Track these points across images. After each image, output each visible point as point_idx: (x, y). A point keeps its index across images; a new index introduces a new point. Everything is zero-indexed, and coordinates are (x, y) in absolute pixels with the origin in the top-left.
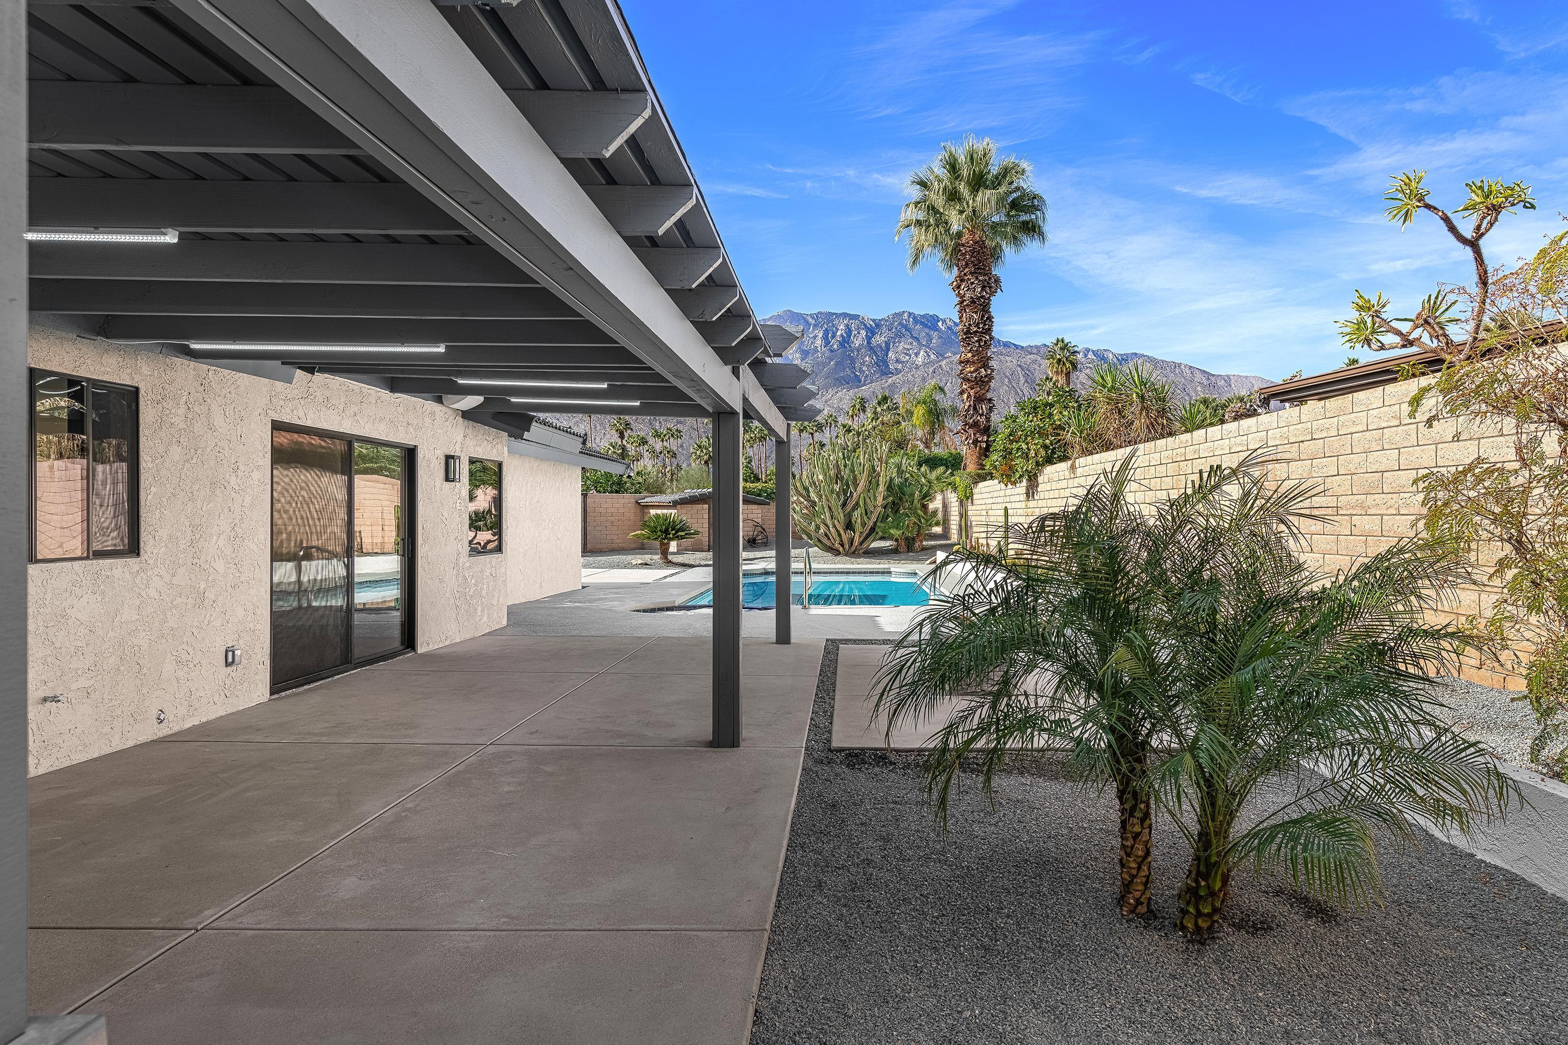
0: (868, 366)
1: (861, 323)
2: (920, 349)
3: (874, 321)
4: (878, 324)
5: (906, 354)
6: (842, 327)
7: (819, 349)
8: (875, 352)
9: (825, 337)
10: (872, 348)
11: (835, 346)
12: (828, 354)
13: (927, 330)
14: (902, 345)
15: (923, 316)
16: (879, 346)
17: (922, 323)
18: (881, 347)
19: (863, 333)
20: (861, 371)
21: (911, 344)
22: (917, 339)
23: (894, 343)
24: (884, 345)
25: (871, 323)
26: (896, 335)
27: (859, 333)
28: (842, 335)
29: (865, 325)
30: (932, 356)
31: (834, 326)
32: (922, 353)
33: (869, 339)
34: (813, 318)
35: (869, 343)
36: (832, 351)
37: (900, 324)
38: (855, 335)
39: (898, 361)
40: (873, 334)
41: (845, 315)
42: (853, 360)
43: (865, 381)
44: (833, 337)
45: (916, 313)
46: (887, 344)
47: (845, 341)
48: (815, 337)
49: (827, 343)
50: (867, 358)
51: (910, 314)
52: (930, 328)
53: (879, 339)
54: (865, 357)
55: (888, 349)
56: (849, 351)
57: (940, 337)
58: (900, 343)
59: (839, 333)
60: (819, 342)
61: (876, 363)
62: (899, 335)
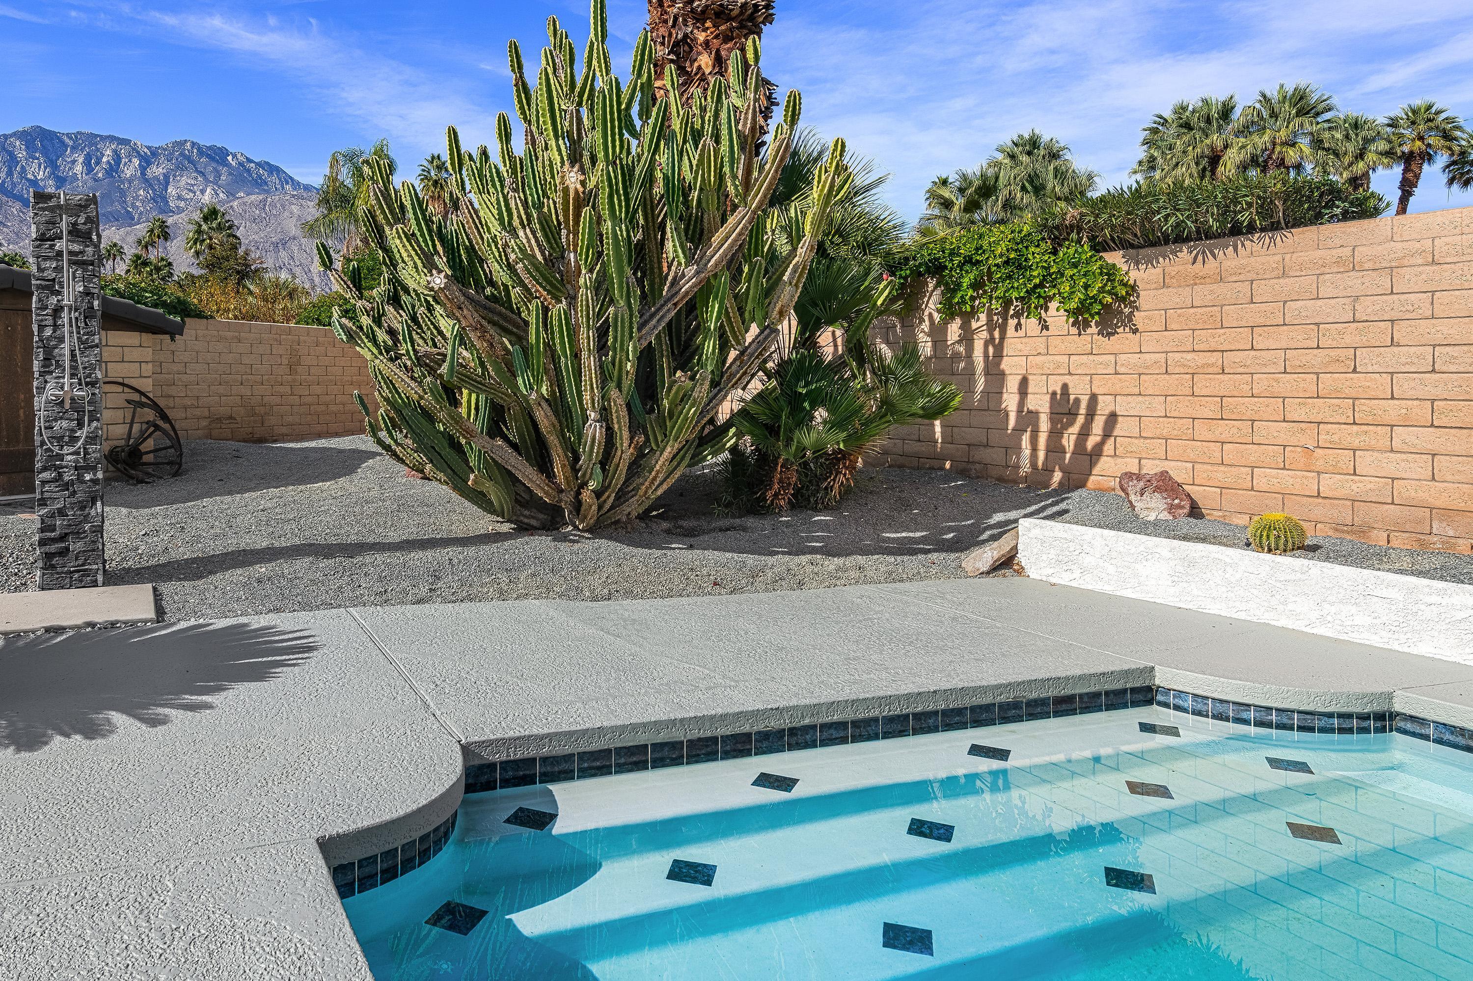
0: (143, 202)
1: (134, 149)
2: (206, 186)
3: (149, 148)
4: (154, 153)
5: (190, 190)
6: (108, 152)
7: (79, 176)
8: (151, 185)
9: (87, 163)
10: (147, 180)
11: (100, 175)
12: (91, 183)
13: (214, 165)
14: (184, 180)
15: (210, 148)
16: (156, 178)
17: (208, 156)
18: (158, 180)
19: (136, 162)
20: (134, 206)
21: (196, 178)
22: (202, 174)
23: (175, 176)
24: (162, 178)
25: (146, 150)
26: (178, 168)
27: (130, 161)
28: (108, 162)
29: (138, 152)
30: (221, 195)
31: (98, 150)
32: (209, 190)
33: (143, 169)
34: (71, 138)
35: (143, 174)
36: (96, 180)
37: (182, 154)
38: (126, 164)
39: (179, 198)
40: (149, 163)
41: (112, 139)
42: (123, 193)
43: (139, 219)
44: (98, 163)
45: (201, 143)
46: (166, 177)
47: (114, 169)
48: (74, 162)
49: (90, 170)
50: (141, 192)
51: (193, 144)
52: (217, 162)
53: (157, 171)
54: (139, 189)
55: (167, 183)
56: (119, 181)
57: (230, 174)
58: (182, 176)
59: (105, 159)
60: (79, 168)
61: (152, 199)
62: (180, 168)
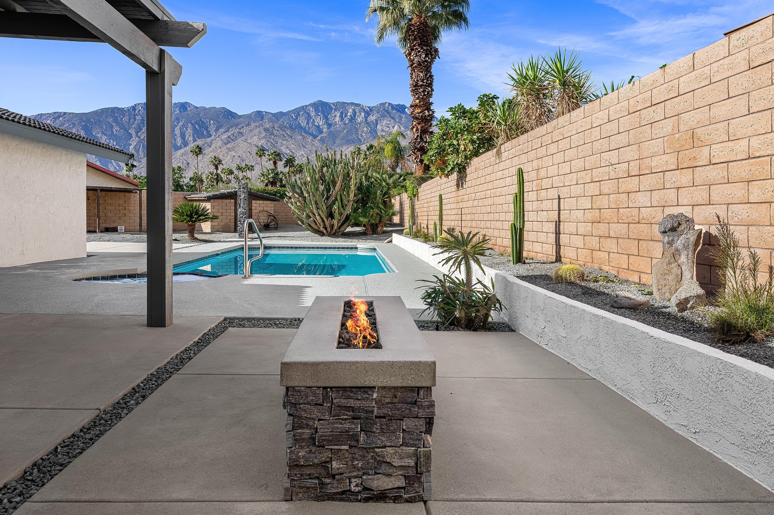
0: (366, 133)
1: (362, 108)
2: (395, 124)
3: (369, 107)
4: (371, 109)
5: (387, 127)
6: (351, 111)
7: (338, 123)
8: (369, 125)
9: (341, 116)
10: (368, 123)
11: (347, 122)
12: (343, 126)
13: (399, 113)
14: (385, 122)
15: (397, 105)
16: (372, 122)
17: (396, 109)
18: (373, 123)
19: (363, 114)
20: (362, 136)
21: (390, 121)
22: (393, 118)
23: (380, 120)
24: (374, 121)
25: (367, 108)
26: (382, 116)
27: (360, 114)
28: (350, 115)
29: (364, 110)
30: (402, 128)
31: (346, 110)
32: (396, 126)
33: (366, 118)
34: (334, 105)
35: (366, 120)
36: (345, 124)
37: (384, 109)
38: (358, 115)
39: (383, 130)
40: (369, 115)
41: (352, 104)
42: (357, 130)
43: (364, 142)
44: (346, 116)
45: (393, 103)
46: (377, 121)
47: (353, 118)
48: (335, 116)
49: (342, 119)
50: (365, 129)
51: (389, 104)
52: (401, 112)
53: (372, 118)
54: (364, 128)
55: (377, 124)
56: (355, 124)
57: (407, 118)
58: (384, 120)
59: (349, 114)
60: (337, 119)
61: (370, 132)
62: (383, 116)
